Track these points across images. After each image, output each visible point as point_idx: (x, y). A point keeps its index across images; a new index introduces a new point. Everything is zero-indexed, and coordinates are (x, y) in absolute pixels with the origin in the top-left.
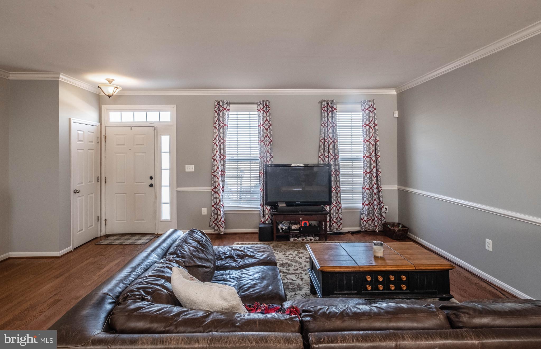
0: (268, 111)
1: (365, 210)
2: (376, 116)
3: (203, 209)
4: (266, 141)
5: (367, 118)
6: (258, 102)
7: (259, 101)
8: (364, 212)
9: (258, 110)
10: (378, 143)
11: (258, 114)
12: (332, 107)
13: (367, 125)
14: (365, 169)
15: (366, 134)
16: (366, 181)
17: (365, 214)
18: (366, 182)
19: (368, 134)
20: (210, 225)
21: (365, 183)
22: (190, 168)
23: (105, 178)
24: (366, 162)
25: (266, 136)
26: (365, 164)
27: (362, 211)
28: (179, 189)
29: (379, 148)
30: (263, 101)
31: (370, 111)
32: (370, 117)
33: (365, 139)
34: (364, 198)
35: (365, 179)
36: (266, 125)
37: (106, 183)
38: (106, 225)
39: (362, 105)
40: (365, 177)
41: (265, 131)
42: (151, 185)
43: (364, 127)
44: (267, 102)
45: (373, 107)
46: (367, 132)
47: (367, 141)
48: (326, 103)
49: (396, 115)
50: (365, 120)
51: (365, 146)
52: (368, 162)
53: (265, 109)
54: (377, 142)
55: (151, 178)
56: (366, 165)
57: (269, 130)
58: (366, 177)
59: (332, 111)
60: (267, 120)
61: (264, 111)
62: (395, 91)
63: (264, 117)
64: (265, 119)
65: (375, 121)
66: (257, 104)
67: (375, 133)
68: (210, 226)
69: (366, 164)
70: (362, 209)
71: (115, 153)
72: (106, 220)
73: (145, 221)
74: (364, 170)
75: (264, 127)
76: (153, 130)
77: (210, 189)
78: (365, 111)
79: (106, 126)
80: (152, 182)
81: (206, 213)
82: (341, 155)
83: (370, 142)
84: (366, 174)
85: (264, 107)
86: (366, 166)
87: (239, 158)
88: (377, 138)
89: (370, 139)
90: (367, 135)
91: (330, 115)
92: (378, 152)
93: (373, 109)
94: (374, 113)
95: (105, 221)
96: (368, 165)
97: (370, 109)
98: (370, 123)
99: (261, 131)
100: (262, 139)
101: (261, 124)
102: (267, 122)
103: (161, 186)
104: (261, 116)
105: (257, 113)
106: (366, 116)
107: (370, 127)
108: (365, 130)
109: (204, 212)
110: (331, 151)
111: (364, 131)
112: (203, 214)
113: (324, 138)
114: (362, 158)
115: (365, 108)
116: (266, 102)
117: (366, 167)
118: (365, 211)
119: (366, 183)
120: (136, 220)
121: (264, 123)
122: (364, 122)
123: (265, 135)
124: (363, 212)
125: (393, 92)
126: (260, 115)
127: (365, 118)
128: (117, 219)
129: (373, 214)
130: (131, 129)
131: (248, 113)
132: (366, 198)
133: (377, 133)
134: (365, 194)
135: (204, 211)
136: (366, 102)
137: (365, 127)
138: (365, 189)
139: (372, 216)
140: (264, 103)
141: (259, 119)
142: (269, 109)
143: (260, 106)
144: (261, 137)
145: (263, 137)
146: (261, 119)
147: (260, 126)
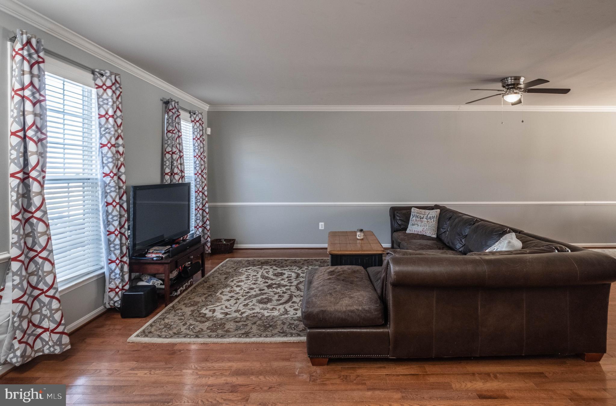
1: (199, 233)
2: (203, 131)
4: (119, 145)
6: (97, 70)
7: (101, 71)
9: (97, 85)
11: (99, 95)
12: (178, 111)
14: (197, 187)
15: (198, 149)
18: (199, 202)
24: (198, 180)
25: (118, 138)
26: (197, 182)
30: (111, 73)
31: (200, 124)
32: (200, 130)
33: (198, 155)
34: (197, 220)
35: (198, 199)
36: (118, 117)
39: (191, 115)
40: (197, 197)
41: (116, 127)
46: (199, 147)
48: (173, 103)
49: (209, 132)
50: (196, 133)
51: (198, 162)
52: (200, 180)
53: (114, 88)
54: (205, 158)
57: (122, 128)
58: (199, 196)
59: (178, 116)
60: (118, 107)
61: (113, 92)
66: (95, 74)
67: (204, 149)
69: (199, 182)
70: (195, 233)
74: (197, 189)
75: (115, 121)
78: (195, 123)
83: (201, 158)
84: (199, 194)
85: (112, 84)
86: (199, 184)
89: (201, 155)
94: (202, 127)
96: (201, 184)
97: (200, 122)
98: (201, 137)
99: (109, 126)
100: (112, 141)
101: (107, 113)
102: (118, 113)
104: (107, 100)
105: (95, 91)
106: (197, 129)
107: (201, 141)
108: (196, 144)
110: (179, 167)
113: (172, 149)
115: (195, 120)
116: (115, 77)
119: (198, 204)
121: (114, 113)
122: (195, 135)
123: (116, 135)
125: (207, 108)
126: (104, 97)
132: (199, 219)
134: (198, 215)
137: (196, 140)
138: (198, 210)
140: (113, 77)
141: (101, 103)
142: (121, 90)
143: (104, 78)
144: (111, 138)
145: (115, 137)
146: (107, 104)
147: (107, 116)
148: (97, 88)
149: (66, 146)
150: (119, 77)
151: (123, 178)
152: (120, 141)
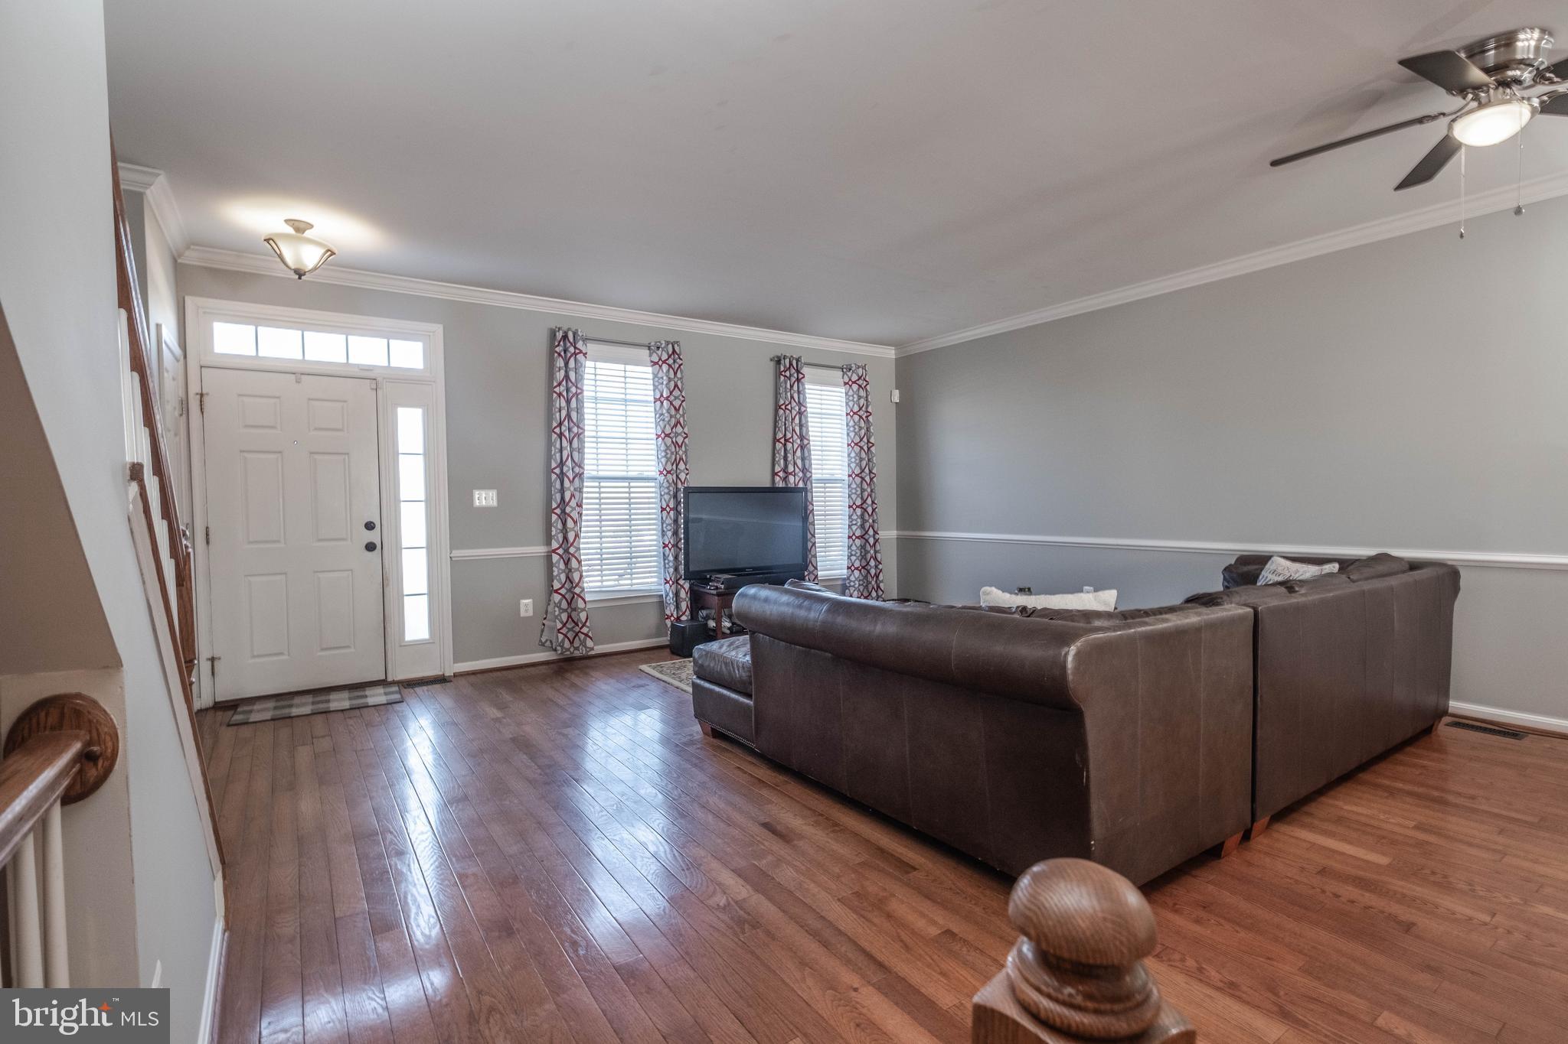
0: (680, 366)
1: (854, 579)
2: (869, 397)
3: (524, 601)
4: (677, 435)
5: (855, 400)
6: (653, 344)
7: (656, 342)
8: (852, 584)
9: (652, 362)
10: (873, 449)
11: (653, 373)
12: (798, 372)
13: (855, 413)
14: (852, 499)
15: (854, 431)
16: (854, 522)
17: (853, 586)
18: (855, 524)
19: (857, 430)
20: (543, 641)
21: (853, 527)
22: (484, 498)
23: (207, 528)
24: (854, 486)
25: (675, 425)
26: (852, 489)
27: (848, 581)
28: (456, 553)
29: (874, 459)
30: (668, 343)
31: (860, 386)
32: (860, 397)
33: (853, 441)
34: (852, 555)
35: (853, 520)
36: (676, 398)
37: (208, 542)
38: (213, 674)
39: (844, 373)
40: (852, 515)
41: (673, 412)
42: (370, 547)
43: (849, 417)
44: (676, 346)
45: (864, 379)
46: (856, 427)
47: (856, 444)
48: (787, 361)
49: (896, 398)
50: (851, 404)
51: (853, 455)
52: (858, 486)
53: (670, 361)
54: (871, 447)
55: (370, 526)
56: (854, 491)
57: (681, 412)
58: (854, 514)
59: (798, 380)
60: (676, 386)
61: (670, 366)
62: (893, 352)
63: (670, 380)
64: (672, 384)
65: (867, 407)
66: (649, 348)
67: (868, 430)
68: (543, 645)
69: (855, 489)
70: (848, 578)
71: (241, 451)
72: (212, 660)
73: (352, 650)
74: (851, 501)
75: (671, 403)
76: (372, 389)
77: (541, 551)
78: (850, 386)
79: (202, 363)
80: (373, 536)
81: (531, 613)
82: (816, 473)
83: (861, 448)
84: (854, 510)
85: (669, 357)
86: (855, 493)
87: (601, 474)
88: (872, 440)
89: (861, 440)
90: (856, 434)
91: (795, 387)
92: (873, 467)
93: (865, 383)
94: (867, 391)
95: (209, 663)
96: (859, 492)
97: (860, 382)
98: (860, 409)
99: (664, 411)
100: (668, 430)
101: (662, 395)
102: (676, 393)
103: (398, 548)
104: (662, 378)
105: (650, 369)
106: (853, 396)
107: (861, 417)
108: (852, 423)
109: (526, 611)
110: (799, 462)
111: (850, 424)
112: (523, 614)
113: (785, 435)
114: (846, 478)
115: (850, 380)
116: (673, 347)
117: (854, 497)
118: (854, 582)
120: (323, 649)
121: (671, 393)
122: (849, 406)
123: (673, 421)
124: (849, 583)
125: (891, 353)
126: (660, 375)
127: (851, 398)
128: (255, 654)
129: (867, 586)
130: (298, 382)
131: (621, 367)
132: (855, 555)
133: (872, 431)
134: (854, 548)
135: (527, 606)
136: (853, 369)
137: (852, 417)
138: (854, 537)
139: (863, 590)
140: (670, 346)
141: (657, 384)
142: (681, 362)
143: (659, 352)
144: (665, 426)
145: (670, 425)
146: (662, 383)
147: (662, 399)
148: (652, 366)
149: (599, 440)
150: (678, 345)
151: (682, 476)
152: (679, 429)
